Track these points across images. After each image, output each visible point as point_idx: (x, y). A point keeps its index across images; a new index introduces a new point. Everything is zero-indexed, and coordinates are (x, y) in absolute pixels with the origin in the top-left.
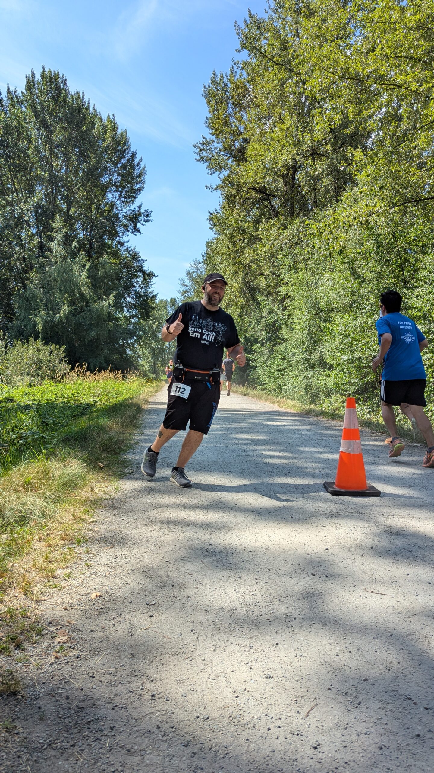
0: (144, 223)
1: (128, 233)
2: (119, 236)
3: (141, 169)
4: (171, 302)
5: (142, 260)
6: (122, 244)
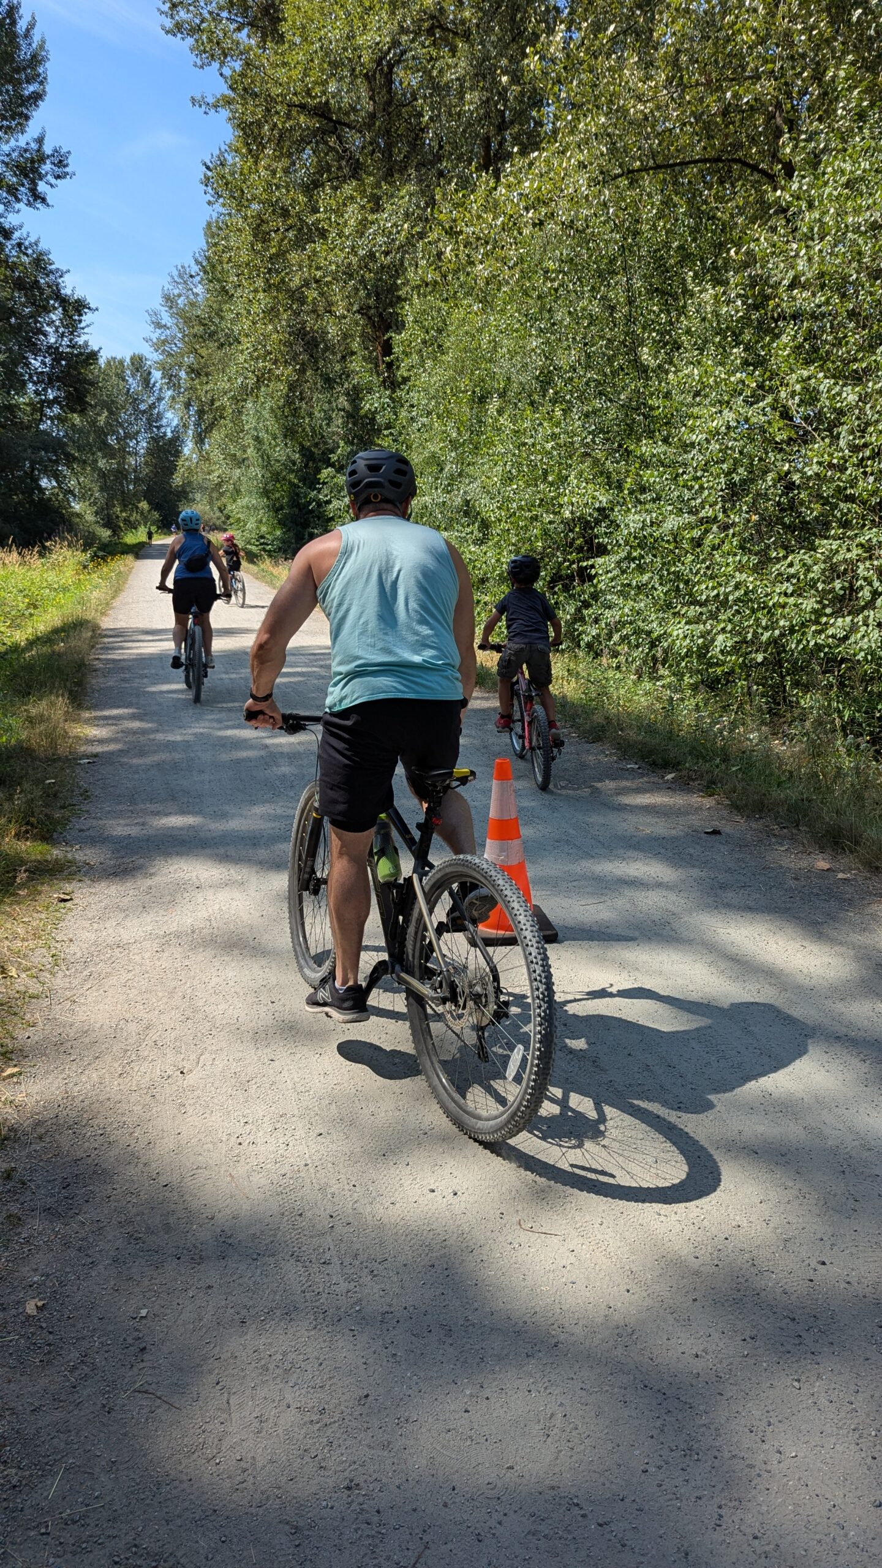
0: (53, 181)
1: (17, 206)
3: (34, 46)
4: (133, 364)
5: (57, 270)
6: (6, 234)
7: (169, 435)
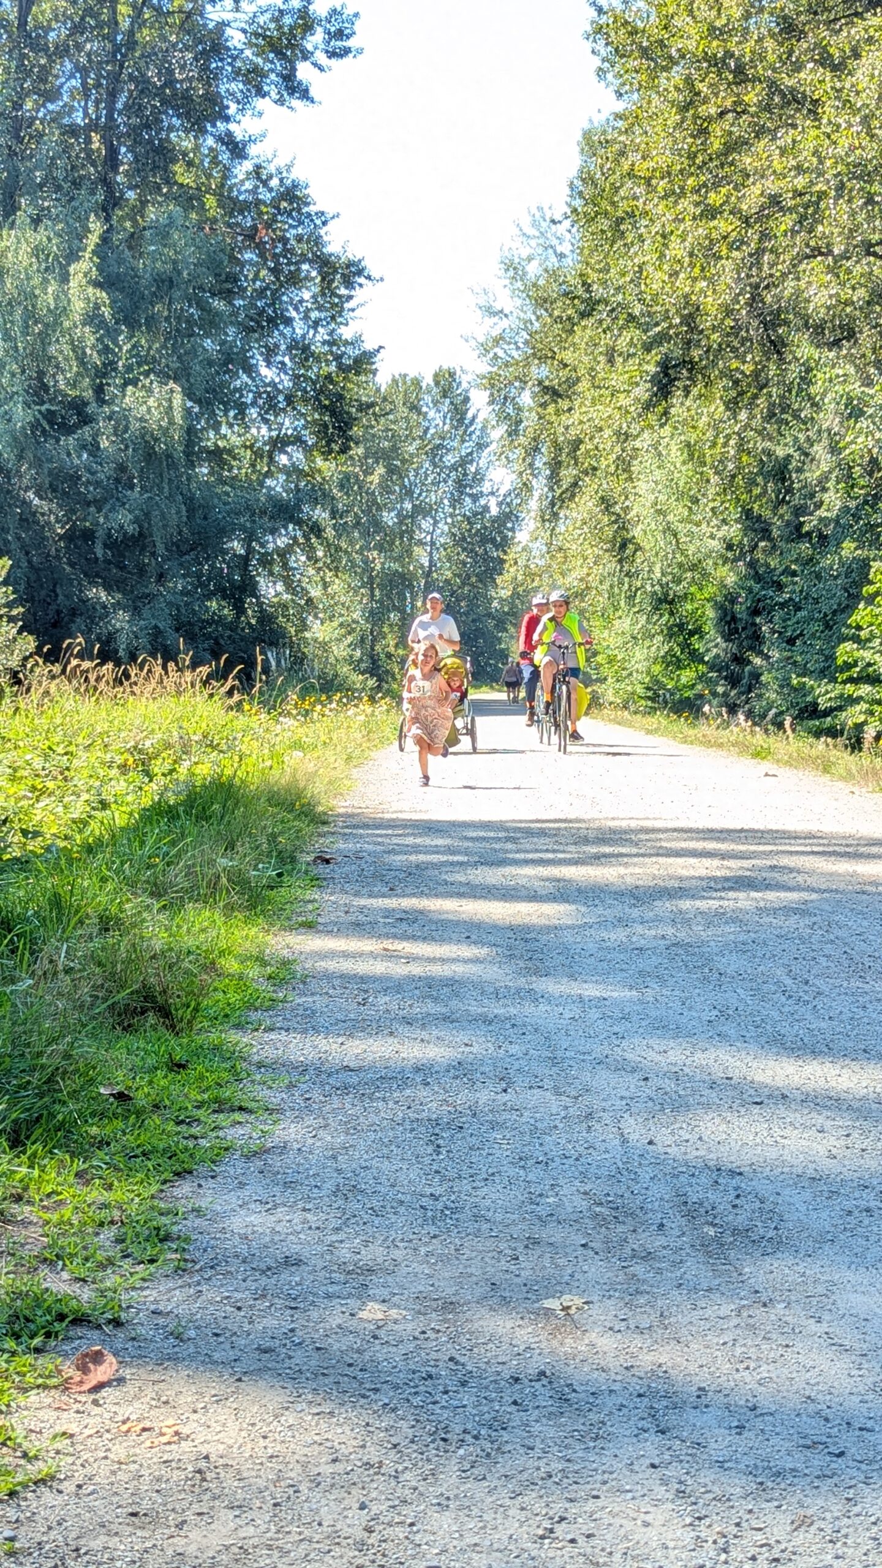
0: (321, 57)
1: (261, 103)
2: (227, 119)
4: (437, 383)
5: (319, 214)
6: (237, 150)
7: (494, 511)
